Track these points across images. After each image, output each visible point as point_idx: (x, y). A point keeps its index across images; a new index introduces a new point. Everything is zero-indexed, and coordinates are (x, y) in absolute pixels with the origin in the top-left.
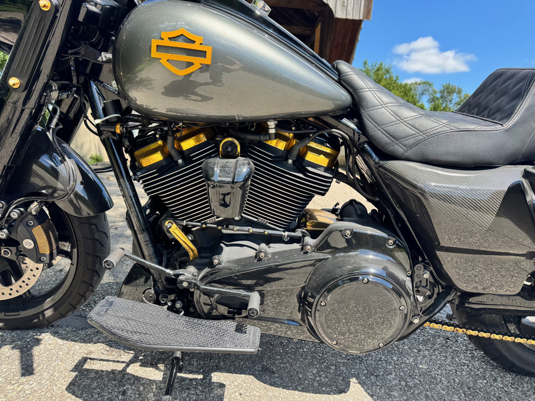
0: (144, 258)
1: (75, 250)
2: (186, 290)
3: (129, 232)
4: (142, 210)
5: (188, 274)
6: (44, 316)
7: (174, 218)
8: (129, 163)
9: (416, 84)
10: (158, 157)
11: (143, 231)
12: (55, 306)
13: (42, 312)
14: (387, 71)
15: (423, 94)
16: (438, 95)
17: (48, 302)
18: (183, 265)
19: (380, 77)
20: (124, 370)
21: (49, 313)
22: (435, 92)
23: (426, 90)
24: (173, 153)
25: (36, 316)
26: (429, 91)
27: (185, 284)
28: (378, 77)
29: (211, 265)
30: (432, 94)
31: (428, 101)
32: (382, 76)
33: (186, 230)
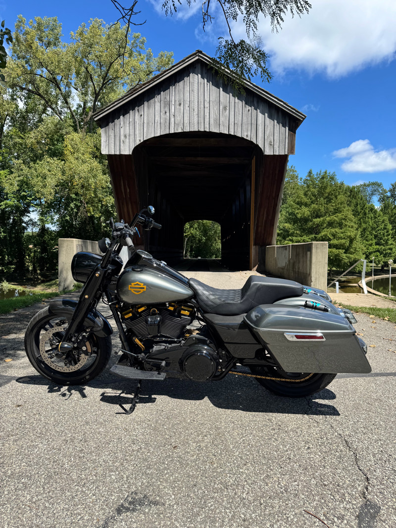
0: (125, 350)
1: (99, 350)
2: (141, 361)
3: (120, 342)
4: (124, 333)
5: (142, 356)
6: (86, 378)
7: (137, 337)
8: (120, 317)
9: (365, 185)
10: (131, 315)
11: (125, 342)
12: (89, 375)
13: (85, 377)
14: (332, 178)
15: (372, 194)
16: (389, 194)
17: (88, 372)
18: (140, 353)
19: (325, 185)
20: (119, 395)
21: (87, 377)
22: (385, 191)
23: (375, 191)
24: (136, 313)
25: (83, 378)
26: (378, 191)
27: (141, 359)
28: (323, 184)
29: (149, 352)
30: (382, 194)
31: (379, 201)
32: (327, 184)
33: (141, 340)
